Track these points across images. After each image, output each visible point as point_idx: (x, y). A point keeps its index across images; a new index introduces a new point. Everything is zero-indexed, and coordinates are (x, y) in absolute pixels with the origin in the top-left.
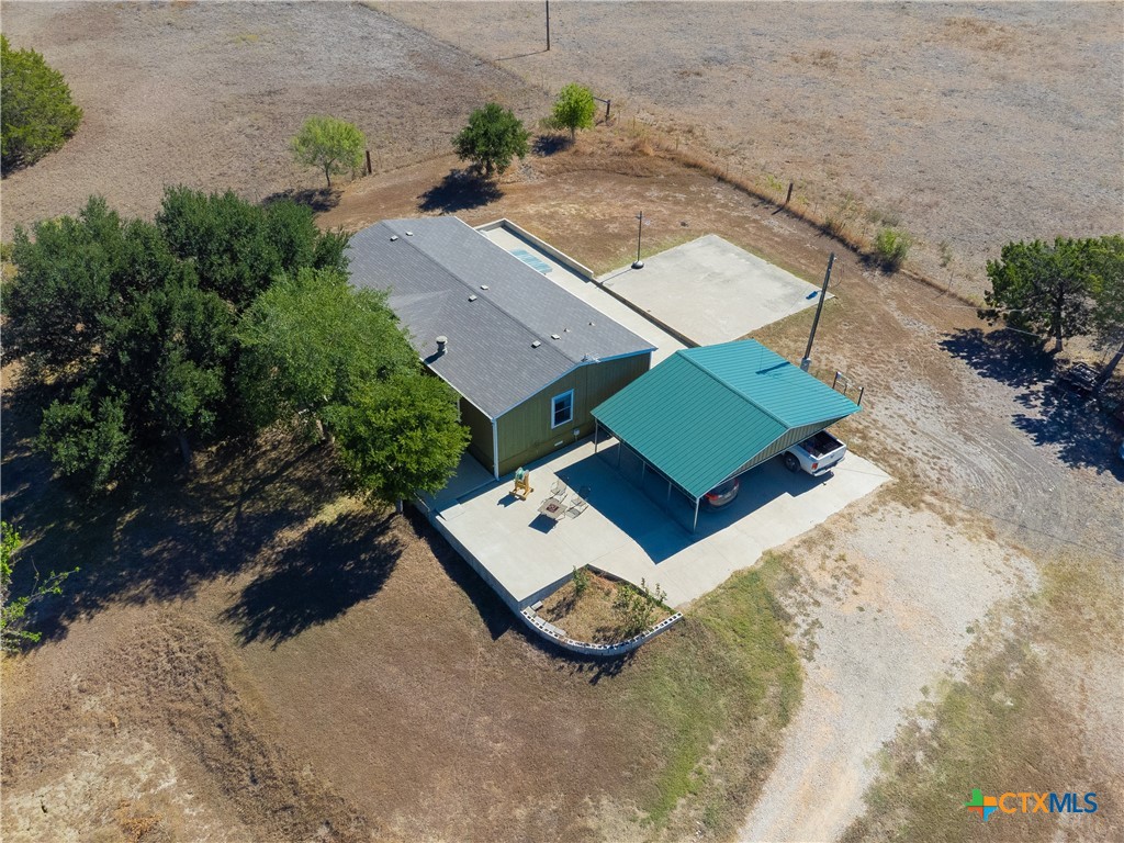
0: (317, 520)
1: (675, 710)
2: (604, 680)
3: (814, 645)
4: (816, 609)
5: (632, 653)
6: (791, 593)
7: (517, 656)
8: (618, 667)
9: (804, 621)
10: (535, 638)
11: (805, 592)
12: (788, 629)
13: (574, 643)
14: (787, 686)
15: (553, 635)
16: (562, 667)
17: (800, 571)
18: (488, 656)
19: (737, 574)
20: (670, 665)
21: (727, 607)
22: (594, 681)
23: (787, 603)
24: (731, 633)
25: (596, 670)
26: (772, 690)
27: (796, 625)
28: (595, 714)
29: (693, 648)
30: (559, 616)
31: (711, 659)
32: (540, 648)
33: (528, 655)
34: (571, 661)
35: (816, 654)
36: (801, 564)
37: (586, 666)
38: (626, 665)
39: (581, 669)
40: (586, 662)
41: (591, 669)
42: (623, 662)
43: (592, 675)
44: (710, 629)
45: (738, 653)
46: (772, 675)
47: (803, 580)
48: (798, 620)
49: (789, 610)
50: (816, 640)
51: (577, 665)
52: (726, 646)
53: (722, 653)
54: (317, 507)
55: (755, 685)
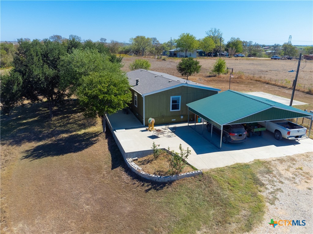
0: (76, 133)
1: (183, 210)
2: (152, 192)
3: (276, 198)
4: (280, 184)
5: (170, 182)
6: (267, 176)
7: (118, 176)
8: (162, 188)
9: (271, 187)
10: (129, 170)
11: (275, 177)
12: (262, 189)
13: (144, 173)
14: (254, 212)
15: (136, 169)
16: (135, 183)
17: (274, 169)
18: (106, 175)
19: (237, 164)
20: (189, 191)
21: (228, 174)
22: (147, 191)
23: (264, 179)
24: (227, 184)
25: (150, 186)
26: (244, 212)
27: (266, 188)
28: (141, 204)
29: (203, 187)
30: (143, 164)
31: (212, 193)
32: (129, 175)
33: (123, 177)
34: (140, 181)
35: (277, 202)
36: (275, 167)
37: (146, 184)
38: (166, 187)
39: (143, 185)
40: (147, 182)
41: (148, 186)
42: (165, 186)
43: (147, 188)
44: (215, 180)
45: (228, 193)
46: (246, 205)
47: (275, 172)
48: (269, 187)
49: (263, 182)
50: (278, 196)
51: (142, 184)
52: (222, 189)
53: (219, 191)
54: (79, 130)
55: (234, 208)
